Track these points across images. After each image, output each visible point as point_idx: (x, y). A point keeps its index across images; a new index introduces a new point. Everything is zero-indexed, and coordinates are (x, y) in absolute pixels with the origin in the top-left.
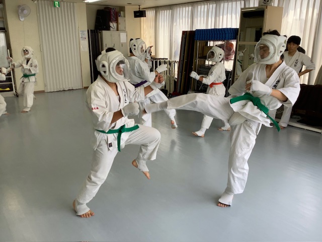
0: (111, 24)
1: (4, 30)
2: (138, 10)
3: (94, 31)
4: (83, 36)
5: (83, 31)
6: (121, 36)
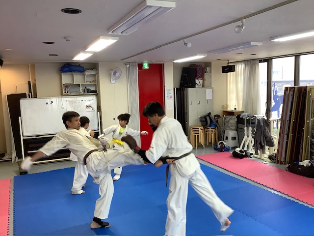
0: (197, 81)
1: (96, 93)
3: (180, 88)
4: (169, 95)
5: (169, 90)
6: (207, 92)
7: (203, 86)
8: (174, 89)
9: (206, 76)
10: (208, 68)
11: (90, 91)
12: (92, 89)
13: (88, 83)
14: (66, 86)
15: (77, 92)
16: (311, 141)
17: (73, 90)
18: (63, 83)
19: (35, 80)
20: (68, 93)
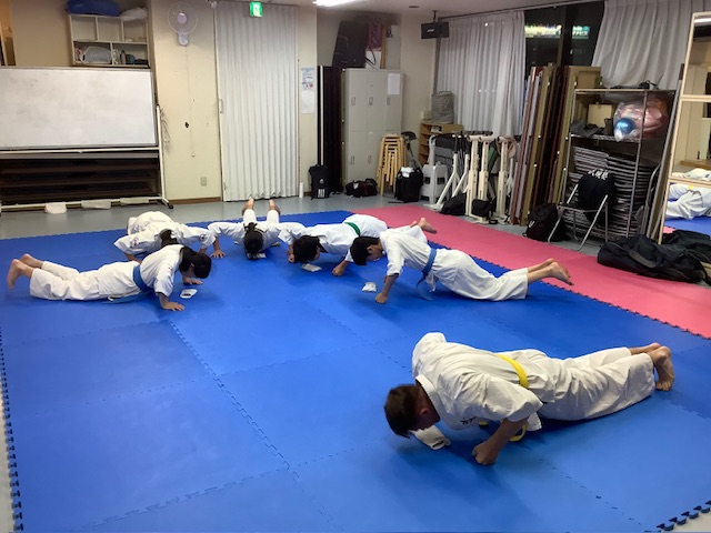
0: (369, 55)
1: (145, 64)
2: (432, 21)
3: (332, 68)
4: (308, 80)
5: (307, 70)
6: (389, 79)
7: (383, 66)
8: (319, 68)
9: (390, 43)
10: (393, 27)
11: (132, 60)
12: (140, 56)
13: (129, 41)
14: (80, 45)
15: (105, 60)
16: (569, 178)
17: (96, 56)
18: (73, 39)
19: (10, 29)
20: (85, 62)
